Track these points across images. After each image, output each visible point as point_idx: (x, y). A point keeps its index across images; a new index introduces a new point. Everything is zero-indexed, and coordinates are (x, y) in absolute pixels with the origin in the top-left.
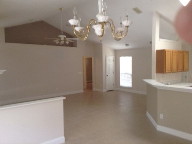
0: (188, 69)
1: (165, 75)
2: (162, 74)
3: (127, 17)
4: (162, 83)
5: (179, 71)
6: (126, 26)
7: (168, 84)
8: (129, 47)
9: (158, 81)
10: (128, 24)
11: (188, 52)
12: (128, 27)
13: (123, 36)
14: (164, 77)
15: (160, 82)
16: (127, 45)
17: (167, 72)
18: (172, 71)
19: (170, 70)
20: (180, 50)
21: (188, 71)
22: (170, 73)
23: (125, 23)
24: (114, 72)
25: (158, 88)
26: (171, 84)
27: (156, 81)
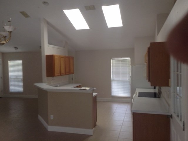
0: (73, 72)
1: (55, 78)
2: (52, 77)
3: (9, 22)
4: (52, 86)
5: (66, 74)
6: (9, 32)
7: (57, 86)
8: (19, 50)
9: (49, 84)
10: (11, 30)
11: (73, 58)
12: (10, 32)
13: (6, 41)
14: (54, 80)
15: (50, 85)
16: (16, 48)
17: (56, 75)
18: (60, 74)
19: (59, 74)
20: (67, 55)
21: (73, 73)
22: (59, 76)
23: (8, 28)
24: (1, 77)
25: (48, 91)
26: (59, 86)
27: (47, 84)
